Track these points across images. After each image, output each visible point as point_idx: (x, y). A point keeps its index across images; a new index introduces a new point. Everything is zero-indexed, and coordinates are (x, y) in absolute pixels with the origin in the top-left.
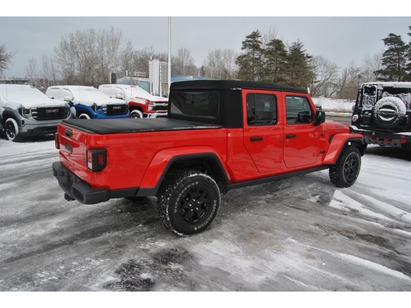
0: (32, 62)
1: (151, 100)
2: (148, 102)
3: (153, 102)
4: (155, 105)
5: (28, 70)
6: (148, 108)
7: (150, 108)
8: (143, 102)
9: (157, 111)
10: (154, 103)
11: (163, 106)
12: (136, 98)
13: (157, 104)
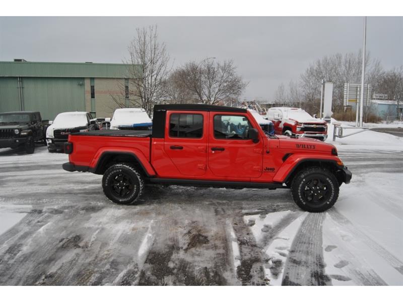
0: (281, 88)
1: (299, 122)
2: (297, 123)
3: (301, 123)
4: (302, 126)
5: (277, 95)
6: (296, 129)
7: (298, 129)
8: (293, 124)
9: (305, 132)
10: (302, 125)
11: (313, 128)
12: (290, 119)
13: (306, 126)
